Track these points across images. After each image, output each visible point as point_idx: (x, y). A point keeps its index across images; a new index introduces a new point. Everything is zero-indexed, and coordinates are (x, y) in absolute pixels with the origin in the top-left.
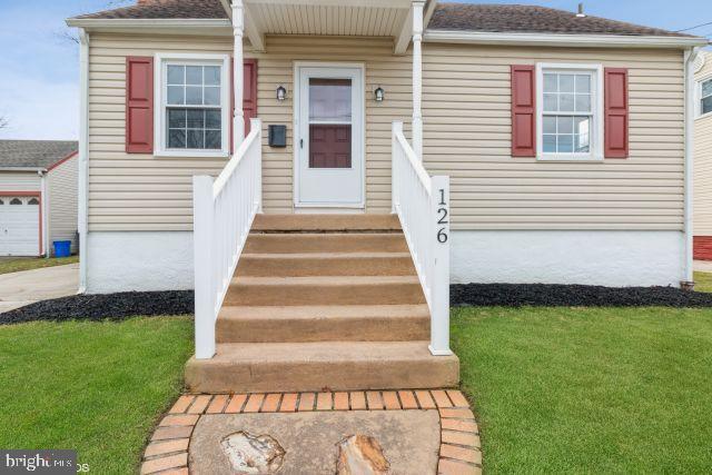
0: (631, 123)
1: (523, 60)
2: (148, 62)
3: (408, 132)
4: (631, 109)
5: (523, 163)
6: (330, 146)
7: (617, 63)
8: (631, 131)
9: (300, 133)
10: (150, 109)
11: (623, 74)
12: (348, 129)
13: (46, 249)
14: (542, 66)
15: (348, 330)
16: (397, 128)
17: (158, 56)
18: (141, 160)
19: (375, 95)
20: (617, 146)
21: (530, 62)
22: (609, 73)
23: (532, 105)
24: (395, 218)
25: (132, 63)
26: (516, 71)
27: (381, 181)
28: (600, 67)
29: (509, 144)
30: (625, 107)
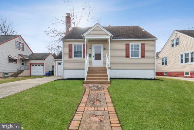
0: (145, 52)
1: (127, 43)
2: (72, 45)
3: (108, 55)
4: (145, 50)
5: (127, 59)
6: (98, 57)
7: (143, 42)
8: (145, 53)
9: (93, 55)
10: (72, 52)
11: (144, 44)
12: (100, 54)
13: (45, 74)
14: (131, 44)
15: (99, 79)
16: (107, 55)
17: (73, 44)
18: (71, 59)
19: (104, 49)
20: (143, 56)
21: (128, 43)
22: (142, 44)
23: (129, 50)
24: (106, 67)
25: (69, 45)
26: (126, 44)
27: (105, 62)
28: (140, 43)
29: (125, 56)
30: (144, 50)
